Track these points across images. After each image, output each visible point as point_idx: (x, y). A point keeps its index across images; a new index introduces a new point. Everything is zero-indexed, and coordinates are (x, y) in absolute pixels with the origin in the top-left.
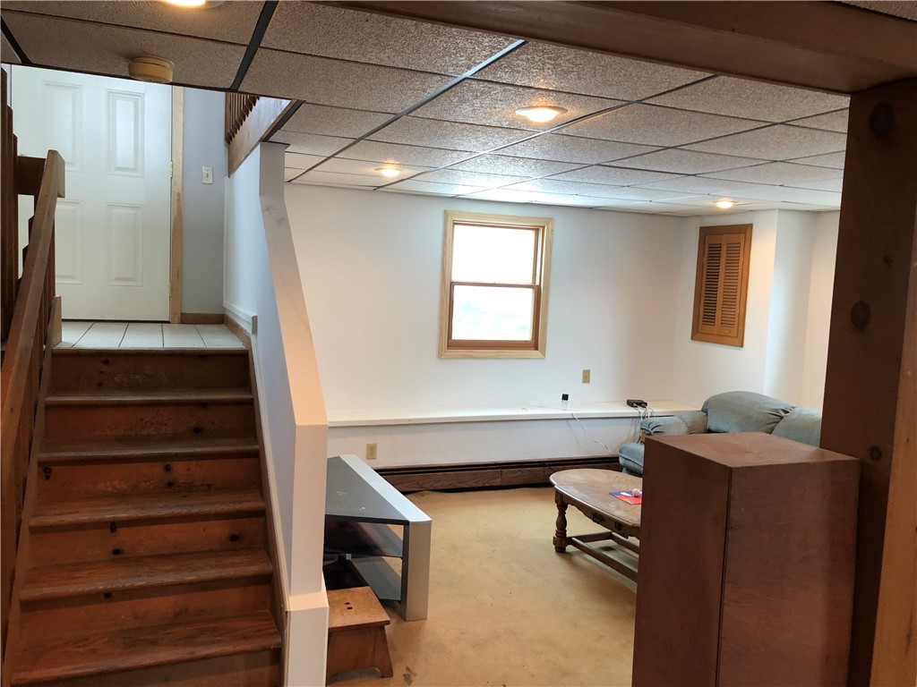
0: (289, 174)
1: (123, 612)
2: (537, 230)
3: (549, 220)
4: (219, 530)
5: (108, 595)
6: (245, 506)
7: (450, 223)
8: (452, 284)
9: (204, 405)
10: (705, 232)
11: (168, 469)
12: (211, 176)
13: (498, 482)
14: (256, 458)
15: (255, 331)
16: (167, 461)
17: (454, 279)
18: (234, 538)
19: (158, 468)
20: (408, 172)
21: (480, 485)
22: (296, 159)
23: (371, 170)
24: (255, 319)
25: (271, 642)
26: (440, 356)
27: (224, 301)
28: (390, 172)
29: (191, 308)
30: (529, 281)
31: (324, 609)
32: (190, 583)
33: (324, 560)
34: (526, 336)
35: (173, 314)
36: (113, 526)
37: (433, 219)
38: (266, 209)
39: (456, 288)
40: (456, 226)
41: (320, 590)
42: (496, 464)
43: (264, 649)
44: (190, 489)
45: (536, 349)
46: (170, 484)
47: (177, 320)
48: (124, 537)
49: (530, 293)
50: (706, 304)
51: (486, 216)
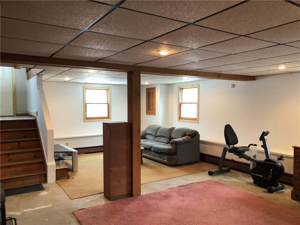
0: (43, 80)
1: (12, 169)
2: (107, 90)
3: (110, 88)
4: (32, 155)
5: (9, 166)
6: (37, 149)
7: (85, 89)
8: (86, 104)
9: (26, 131)
10: (147, 89)
11: (19, 144)
12: (23, 80)
13: (99, 150)
14: (39, 141)
15: (37, 115)
16: (19, 142)
17: (87, 102)
18: (35, 156)
19: (17, 143)
20: (71, 79)
21: (95, 151)
22: (45, 77)
23: (63, 78)
24: (37, 112)
25: (44, 173)
26: (84, 121)
27: (28, 110)
28: (67, 79)
29: (19, 112)
30: (106, 102)
31: (55, 165)
32: (27, 164)
33: (55, 157)
34: (107, 116)
35: (14, 114)
36: (8, 154)
37: (80, 88)
38: (39, 89)
39: (87, 104)
40: (86, 90)
41: (54, 161)
42: (99, 146)
43: (43, 174)
44: (24, 148)
45: (109, 118)
46: (20, 147)
47: (15, 115)
48: (11, 157)
49: (107, 105)
50: (149, 106)
51: (94, 87)
